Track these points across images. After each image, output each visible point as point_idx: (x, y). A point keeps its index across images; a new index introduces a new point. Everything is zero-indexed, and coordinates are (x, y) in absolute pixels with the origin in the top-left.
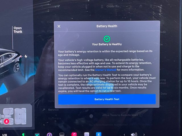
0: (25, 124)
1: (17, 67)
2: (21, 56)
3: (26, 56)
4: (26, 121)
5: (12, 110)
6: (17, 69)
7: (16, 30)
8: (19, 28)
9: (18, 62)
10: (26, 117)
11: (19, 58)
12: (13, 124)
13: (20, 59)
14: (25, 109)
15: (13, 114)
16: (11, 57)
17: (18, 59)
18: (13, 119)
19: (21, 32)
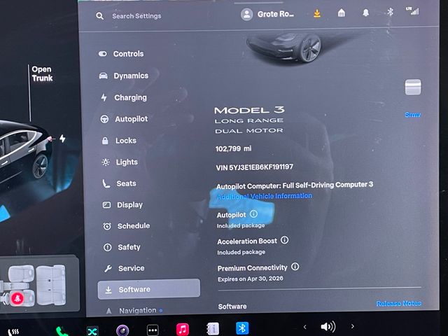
0: (64, 303)
1: (40, 166)
2: (50, 138)
3: (62, 139)
4: (64, 297)
5: (29, 269)
6: (40, 171)
7: (37, 73)
8: (44, 70)
9: (43, 152)
10: (64, 288)
11: (45, 142)
12: (33, 304)
13: (49, 145)
14: (63, 267)
15: (32, 279)
16: (27, 141)
17: (43, 146)
18: (32, 292)
19: (50, 78)
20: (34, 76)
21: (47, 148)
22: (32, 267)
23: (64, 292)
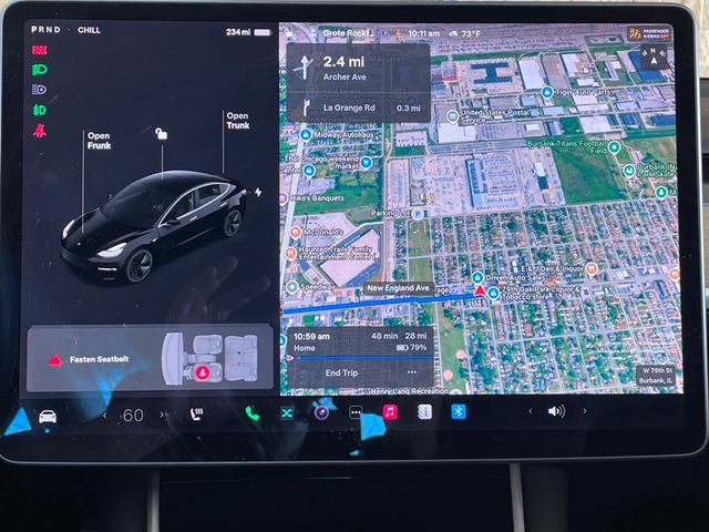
0: (255, 379)
1: (233, 222)
2: (244, 192)
3: (258, 192)
4: (255, 372)
5: (217, 339)
6: (232, 227)
7: (232, 121)
8: (241, 116)
9: (236, 207)
10: (256, 361)
11: (239, 196)
12: (220, 380)
13: (243, 199)
14: (255, 337)
15: (220, 351)
16: (219, 194)
17: (236, 200)
18: (220, 366)
19: (246, 126)
20: (229, 123)
21: (241, 202)
22: (220, 337)
23: (256, 366)
